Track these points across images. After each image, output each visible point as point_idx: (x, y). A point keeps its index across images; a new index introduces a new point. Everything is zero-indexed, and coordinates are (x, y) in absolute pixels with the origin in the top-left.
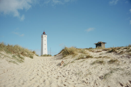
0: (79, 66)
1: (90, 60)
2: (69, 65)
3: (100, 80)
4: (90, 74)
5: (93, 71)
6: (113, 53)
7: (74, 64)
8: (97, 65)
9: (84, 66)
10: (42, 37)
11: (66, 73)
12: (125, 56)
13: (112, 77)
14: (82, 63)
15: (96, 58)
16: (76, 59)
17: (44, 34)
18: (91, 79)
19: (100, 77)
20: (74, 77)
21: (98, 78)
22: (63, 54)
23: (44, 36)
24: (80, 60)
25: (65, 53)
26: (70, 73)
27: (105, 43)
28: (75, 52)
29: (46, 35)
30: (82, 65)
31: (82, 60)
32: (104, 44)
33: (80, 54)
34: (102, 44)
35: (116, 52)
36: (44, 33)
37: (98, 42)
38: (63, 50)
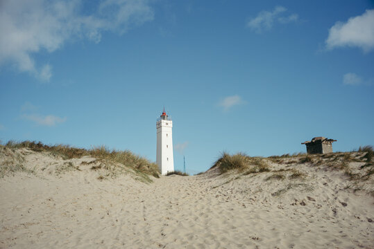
0: (247, 183)
1: (264, 175)
2: (232, 182)
3: (271, 197)
4: (261, 191)
5: (265, 188)
6: (306, 164)
7: (239, 181)
8: (273, 180)
9: (255, 182)
10: (159, 126)
11: (229, 191)
12: (322, 168)
13: (287, 193)
14: (251, 180)
15: (275, 171)
16: (244, 174)
17: (164, 119)
18: (261, 196)
19: (273, 195)
20: (239, 195)
21: (270, 194)
22: (221, 168)
23: (164, 122)
24: (249, 176)
25: (225, 165)
26: (234, 192)
27: (331, 140)
28: (244, 164)
29: (168, 122)
30: (252, 182)
31: (252, 174)
32: (331, 144)
33: (251, 167)
34: (324, 142)
35: (313, 163)
36: (163, 116)
37: (313, 139)
38: (220, 160)
